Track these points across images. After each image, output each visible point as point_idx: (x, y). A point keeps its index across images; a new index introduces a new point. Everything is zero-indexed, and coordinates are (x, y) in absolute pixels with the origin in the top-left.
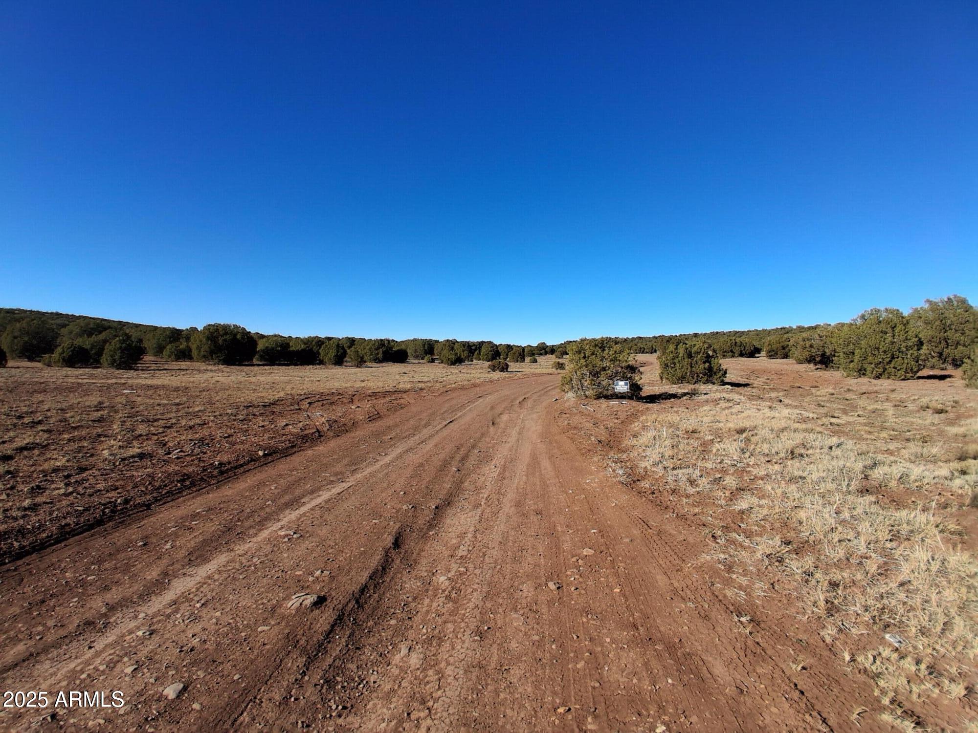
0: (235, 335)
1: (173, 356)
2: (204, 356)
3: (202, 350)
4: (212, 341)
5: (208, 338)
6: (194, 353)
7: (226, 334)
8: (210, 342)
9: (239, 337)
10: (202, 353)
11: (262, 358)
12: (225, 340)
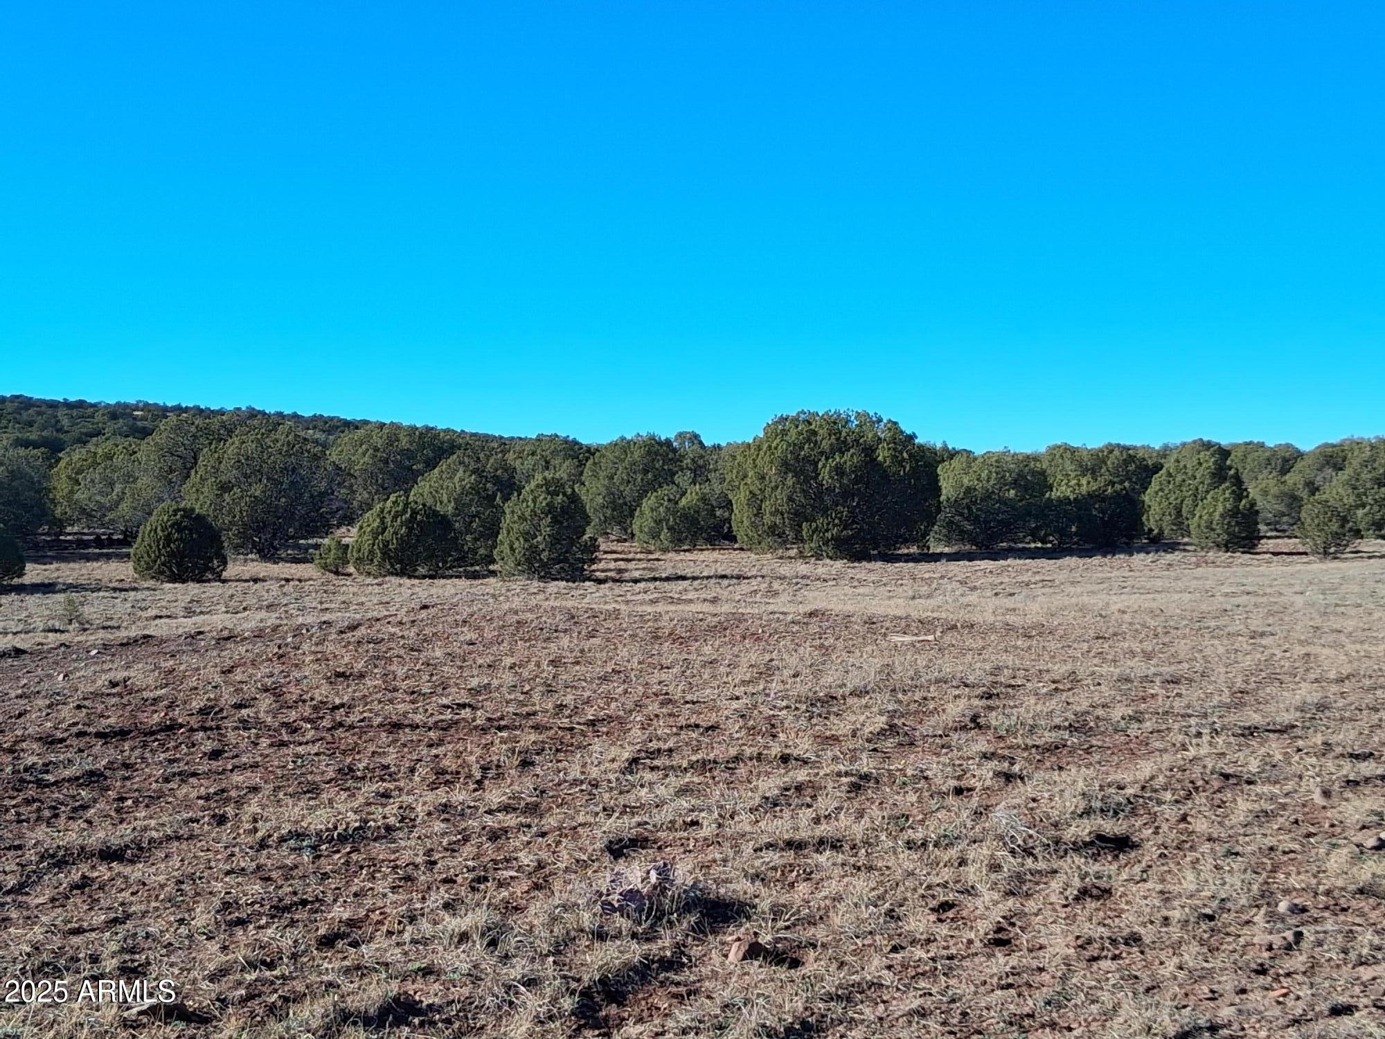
0: (869, 451)
1: (665, 534)
2: (773, 530)
3: (767, 506)
4: (796, 475)
5: (786, 467)
6: (741, 519)
7: (841, 446)
8: (790, 481)
9: (882, 454)
10: (768, 519)
11: (954, 531)
12: (839, 471)
